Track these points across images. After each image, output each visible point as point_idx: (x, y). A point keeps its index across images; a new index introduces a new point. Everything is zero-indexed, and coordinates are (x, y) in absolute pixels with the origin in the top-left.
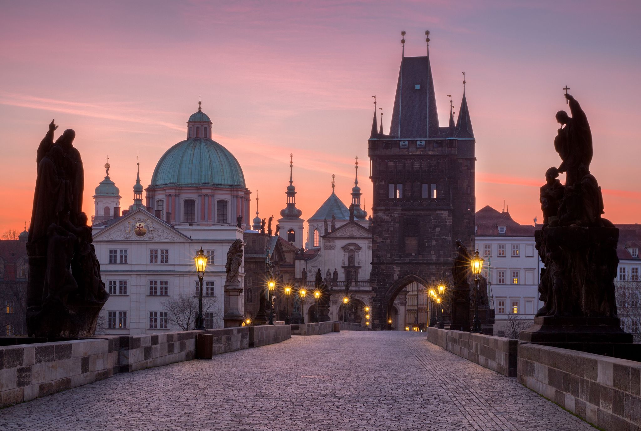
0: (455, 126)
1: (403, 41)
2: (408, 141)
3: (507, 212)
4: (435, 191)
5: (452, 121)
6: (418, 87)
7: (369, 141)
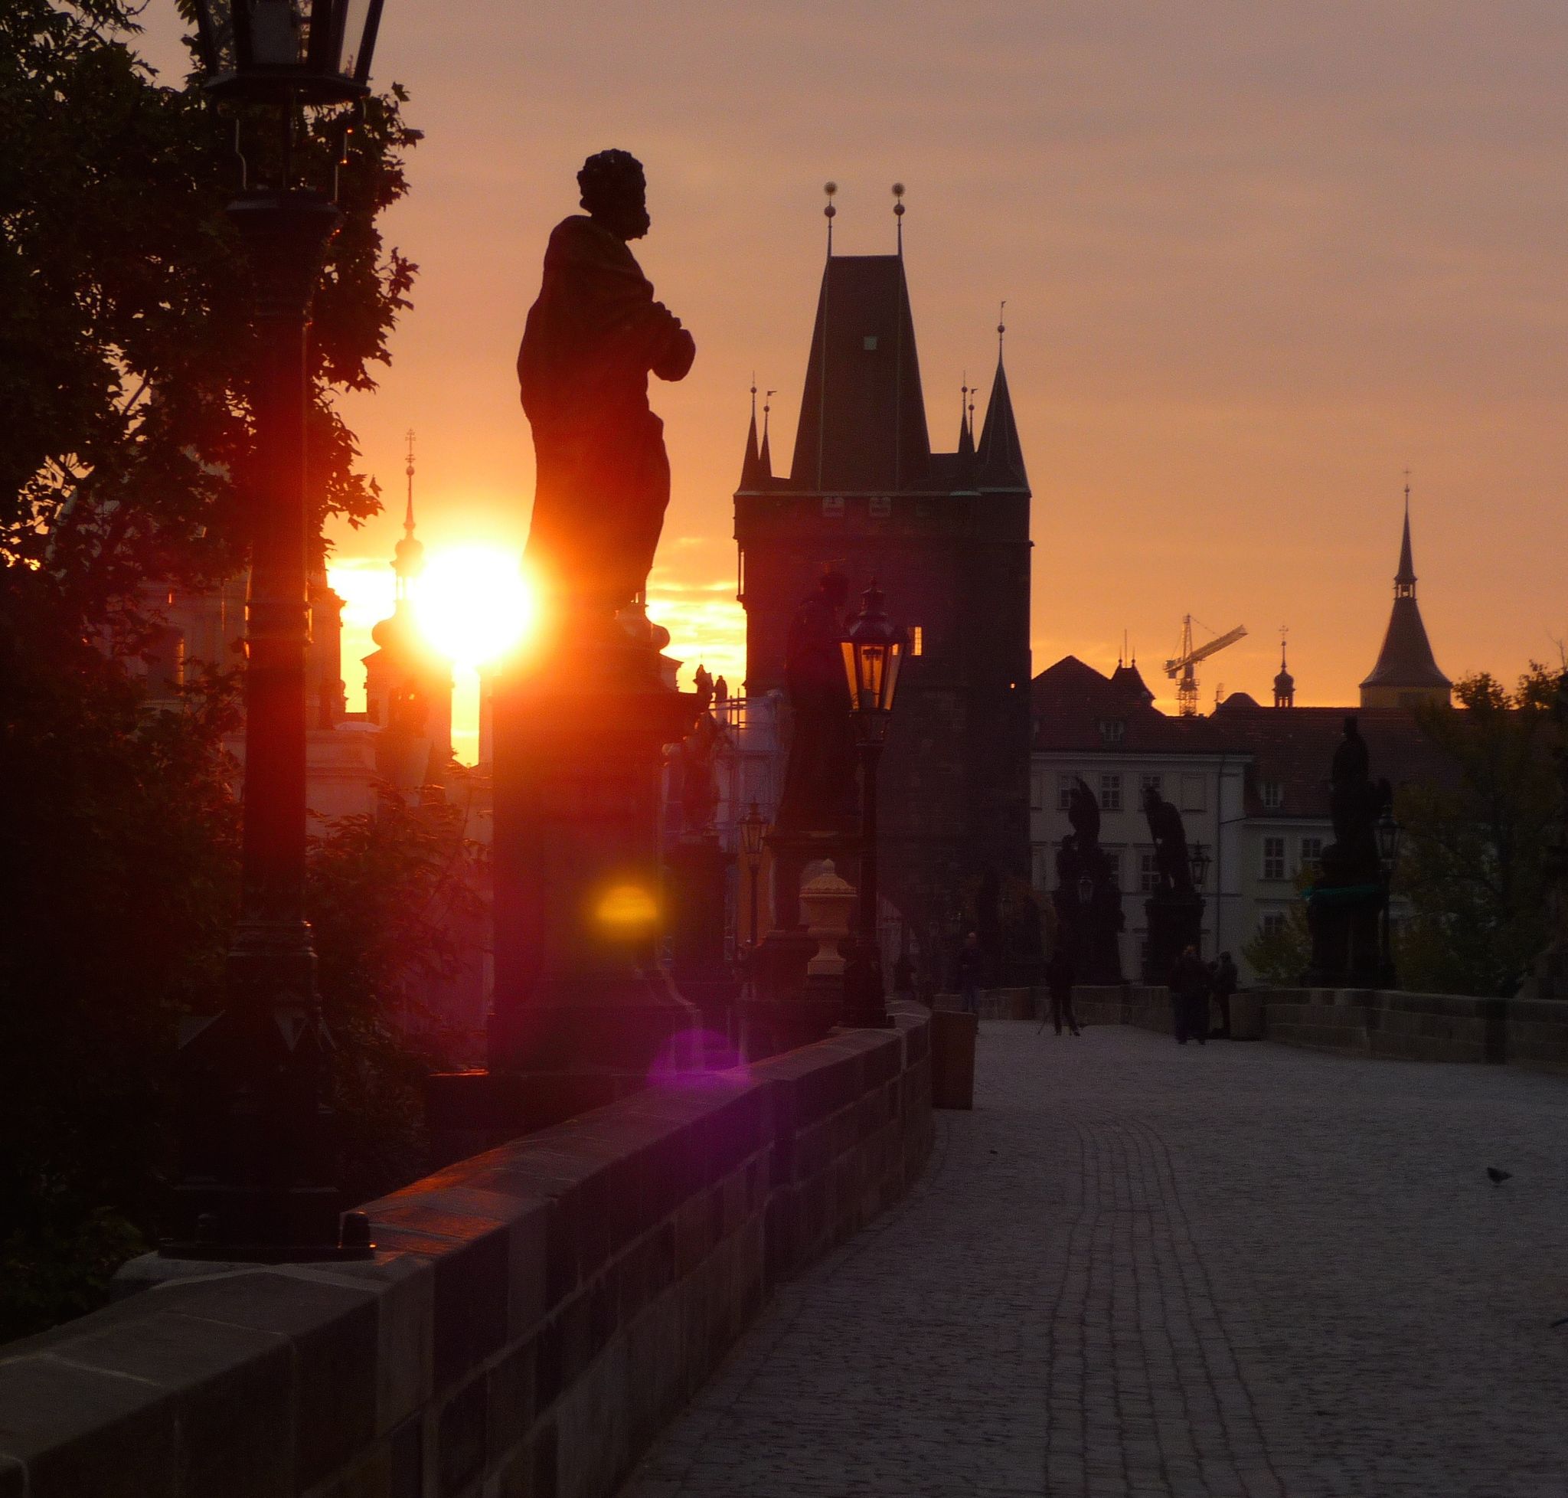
0: (976, 450)
1: (830, 212)
2: (846, 499)
3: (1133, 667)
4: (918, 631)
5: (966, 437)
6: (871, 343)
7: (737, 499)
